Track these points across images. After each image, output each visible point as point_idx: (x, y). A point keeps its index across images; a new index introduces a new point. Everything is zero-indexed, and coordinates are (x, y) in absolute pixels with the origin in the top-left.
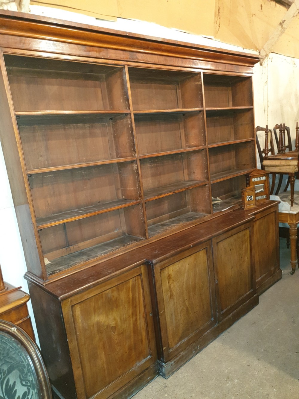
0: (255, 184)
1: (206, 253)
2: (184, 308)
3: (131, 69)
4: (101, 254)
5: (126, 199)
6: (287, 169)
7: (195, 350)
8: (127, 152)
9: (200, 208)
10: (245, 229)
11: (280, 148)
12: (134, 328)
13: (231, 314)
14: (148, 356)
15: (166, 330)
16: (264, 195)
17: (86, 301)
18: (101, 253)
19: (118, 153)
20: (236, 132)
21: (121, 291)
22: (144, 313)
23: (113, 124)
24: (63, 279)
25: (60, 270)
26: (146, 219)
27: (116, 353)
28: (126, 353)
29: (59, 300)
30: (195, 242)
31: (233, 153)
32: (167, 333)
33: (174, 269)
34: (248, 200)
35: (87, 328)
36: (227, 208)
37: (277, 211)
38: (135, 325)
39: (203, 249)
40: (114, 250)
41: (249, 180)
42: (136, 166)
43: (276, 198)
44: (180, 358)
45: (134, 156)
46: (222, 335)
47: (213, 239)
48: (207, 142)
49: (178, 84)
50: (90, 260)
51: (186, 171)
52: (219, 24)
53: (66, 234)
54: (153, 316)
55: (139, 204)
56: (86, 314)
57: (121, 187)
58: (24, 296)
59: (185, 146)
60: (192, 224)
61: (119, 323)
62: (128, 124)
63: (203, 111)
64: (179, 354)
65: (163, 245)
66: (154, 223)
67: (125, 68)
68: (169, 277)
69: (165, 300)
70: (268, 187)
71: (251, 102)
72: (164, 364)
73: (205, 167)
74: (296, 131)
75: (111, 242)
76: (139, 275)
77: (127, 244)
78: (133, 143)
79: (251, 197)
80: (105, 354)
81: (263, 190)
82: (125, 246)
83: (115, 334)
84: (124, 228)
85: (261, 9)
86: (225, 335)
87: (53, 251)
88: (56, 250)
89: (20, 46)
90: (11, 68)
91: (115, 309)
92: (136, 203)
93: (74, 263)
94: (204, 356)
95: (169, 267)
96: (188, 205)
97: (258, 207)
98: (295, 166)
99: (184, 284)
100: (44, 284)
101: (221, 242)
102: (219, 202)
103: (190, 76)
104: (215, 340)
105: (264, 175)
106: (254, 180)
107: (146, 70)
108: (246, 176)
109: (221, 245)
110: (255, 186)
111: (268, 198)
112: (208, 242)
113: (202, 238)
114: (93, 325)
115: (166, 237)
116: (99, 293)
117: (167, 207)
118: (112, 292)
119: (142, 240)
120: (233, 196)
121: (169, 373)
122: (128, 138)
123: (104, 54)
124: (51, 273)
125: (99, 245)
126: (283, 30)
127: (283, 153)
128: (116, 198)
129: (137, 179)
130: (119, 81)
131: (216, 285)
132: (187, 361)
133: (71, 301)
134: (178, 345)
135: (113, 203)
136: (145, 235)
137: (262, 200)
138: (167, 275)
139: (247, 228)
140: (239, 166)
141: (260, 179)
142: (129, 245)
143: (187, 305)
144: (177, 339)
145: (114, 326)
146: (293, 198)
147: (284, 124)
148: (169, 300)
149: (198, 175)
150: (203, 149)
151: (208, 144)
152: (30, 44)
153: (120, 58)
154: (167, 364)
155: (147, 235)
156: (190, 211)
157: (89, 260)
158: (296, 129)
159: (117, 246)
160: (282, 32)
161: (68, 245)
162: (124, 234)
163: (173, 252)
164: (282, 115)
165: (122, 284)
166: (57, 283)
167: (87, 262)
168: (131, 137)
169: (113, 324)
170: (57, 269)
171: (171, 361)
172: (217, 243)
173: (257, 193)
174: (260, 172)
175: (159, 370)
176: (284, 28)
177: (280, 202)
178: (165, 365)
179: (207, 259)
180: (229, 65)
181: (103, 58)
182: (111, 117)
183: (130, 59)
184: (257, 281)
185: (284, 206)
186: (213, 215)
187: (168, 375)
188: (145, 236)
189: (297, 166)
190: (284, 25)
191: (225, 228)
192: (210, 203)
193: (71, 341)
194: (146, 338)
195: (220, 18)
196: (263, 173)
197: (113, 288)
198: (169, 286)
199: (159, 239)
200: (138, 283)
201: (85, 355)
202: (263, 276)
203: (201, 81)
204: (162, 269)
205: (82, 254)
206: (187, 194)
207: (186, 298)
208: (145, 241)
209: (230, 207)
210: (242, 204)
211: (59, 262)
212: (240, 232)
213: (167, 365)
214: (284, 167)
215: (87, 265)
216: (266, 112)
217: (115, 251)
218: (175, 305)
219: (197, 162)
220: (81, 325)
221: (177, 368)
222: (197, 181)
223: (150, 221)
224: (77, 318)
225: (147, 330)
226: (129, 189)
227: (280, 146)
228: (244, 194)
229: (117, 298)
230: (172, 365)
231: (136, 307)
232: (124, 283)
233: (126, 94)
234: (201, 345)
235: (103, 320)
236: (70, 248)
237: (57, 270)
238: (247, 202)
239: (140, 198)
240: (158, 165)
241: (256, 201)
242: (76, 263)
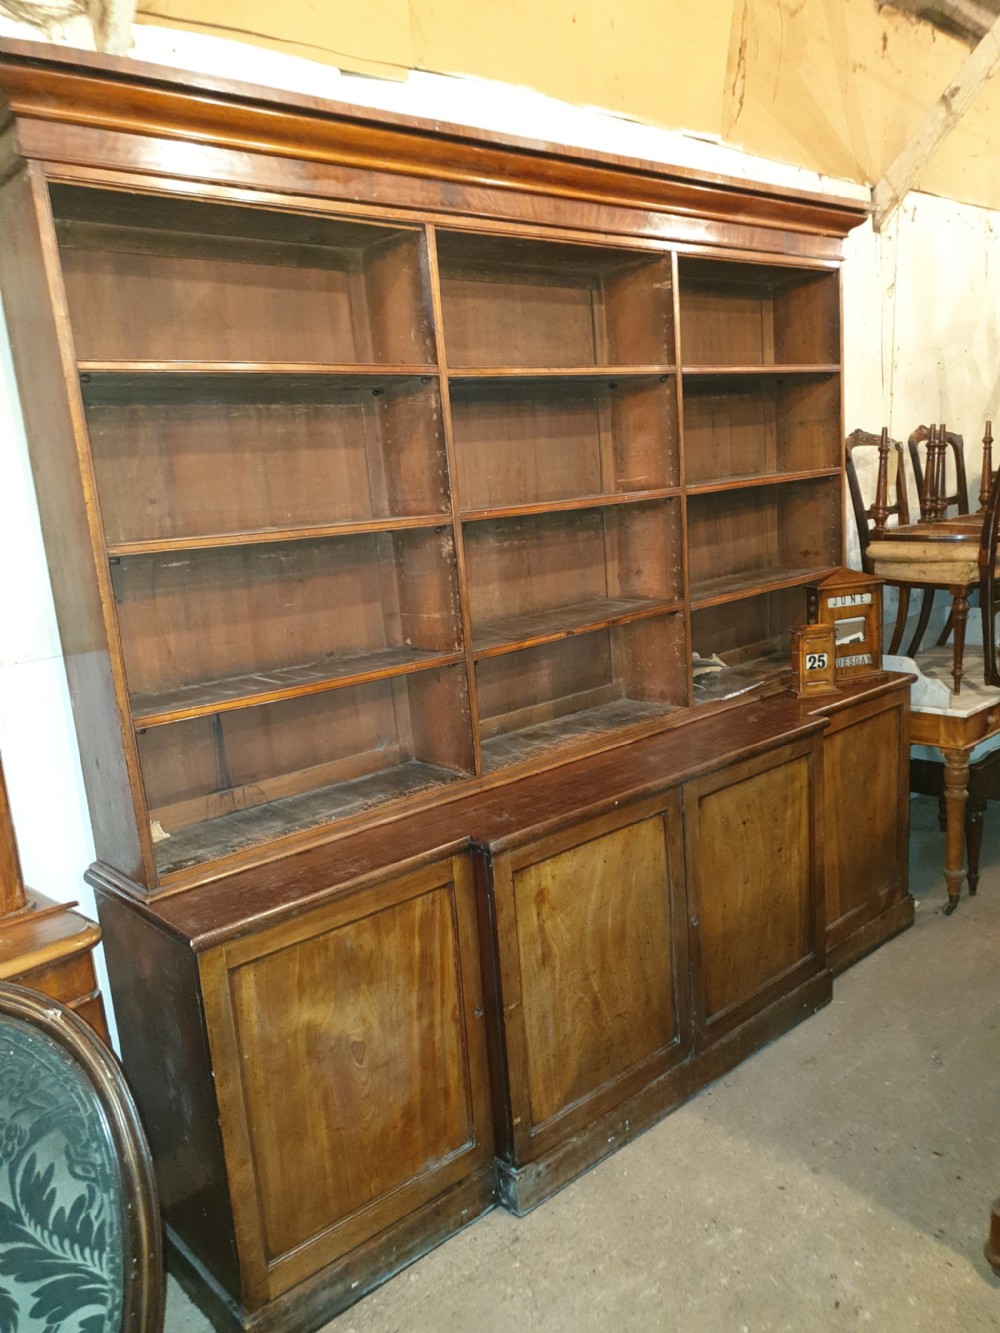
0: (836, 615)
1: (661, 827)
2: (587, 1000)
3: (445, 237)
4: (330, 816)
5: (415, 649)
6: (943, 571)
7: (617, 1134)
8: (423, 499)
9: (656, 685)
10: (796, 759)
11: (928, 503)
12: (423, 1050)
13: (738, 1029)
14: (467, 1142)
15: (526, 1062)
16: (866, 653)
17: (275, 956)
18: (328, 813)
19: (396, 501)
20: (783, 447)
21: (388, 932)
22: (455, 1007)
23: (382, 408)
24: (206, 888)
25: (198, 860)
26: (475, 714)
27: (365, 1126)
28: (395, 1127)
29: (191, 949)
30: (629, 792)
31: (770, 514)
32: (525, 1072)
33: (556, 872)
34: (811, 668)
35: (275, 1040)
36: (743, 691)
37: (905, 706)
38: (427, 1041)
39: (652, 814)
40: (370, 806)
41: (816, 604)
42: (451, 543)
43: (906, 665)
44: (567, 1156)
45: (446, 513)
46: (705, 1093)
47: (687, 787)
48: (683, 478)
49: (598, 288)
50: (292, 834)
51: (613, 567)
52: (742, 97)
53: (222, 753)
54: (486, 1017)
55: (454, 665)
56: (275, 998)
57: (403, 610)
58: (85, 928)
59: (613, 485)
60: (626, 735)
61: (377, 1032)
62: (431, 410)
63: (674, 375)
64: (563, 1143)
65: (526, 797)
66: (504, 730)
67: (425, 234)
68: (541, 896)
69: (523, 968)
70: (877, 628)
71: (835, 352)
72: (513, 1170)
73: (674, 556)
74: (983, 450)
75: (363, 782)
76: (444, 886)
77: (412, 790)
78: (443, 470)
79: (820, 657)
80: (328, 1127)
81: (860, 635)
82: (405, 795)
83: (362, 1066)
84: (408, 741)
85: (885, 47)
86: (717, 1094)
87: (178, 800)
88: (189, 798)
89: (100, 157)
90: (69, 222)
91: (364, 987)
92: (447, 661)
93: (243, 839)
94: (643, 1154)
95: (541, 864)
96: (617, 677)
97: (842, 692)
98: (972, 564)
99: (589, 922)
100: (146, 899)
101: (712, 797)
102: (718, 669)
103: (636, 264)
104: (682, 1104)
105: (867, 589)
106: (832, 603)
107: (495, 241)
108: (808, 589)
109: (713, 805)
110: (837, 622)
111: (877, 662)
112: (670, 792)
113: (650, 781)
114: (295, 1033)
115: (537, 775)
116: (318, 936)
117: (546, 679)
118: (359, 933)
119: (462, 778)
120: (765, 653)
121: (527, 1200)
122: (427, 453)
123: (360, 187)
124: (171, 866)
125: (324, 788)
126: (951, 118)
127: (937, 521)
128: (385, 642)
129: (451, 585)
130: (406, 271)
131: (693, 933)
132: (588, 1168)
133: (229, 954)
134: (561, 1114)
135: (374, 658)
136: (470, 764)
137: (858, 668)
138: (535, 891)
139: (802, 756)
140: (789, 558)
141: (853, 599)
142: (418, 791)
143: (596, 989)
144: (558, 1096)
145: (359, 1039)
146: (960, 668)
147: (943, 427)
148: (536, 971)
149: (651, 581)
150: (671, 499)
151: (688, 481)
152: (129, 151)
153: (413, 201)
154: (523, 1172)
155: (478, 763)
156: (620, 697)
157: (290, 831)
158: (984, 441)
159: (381, 796)
160: (947, 127)
161: (226, 786)
162: (405, 757)
163: (555, 819)
164: (942, 395)
165: (390, 911)
166: (186, 898)
167: (284, 837)
168: (438, 453)
169: (356, 1034)
170: (192, 853)
171: (538, 1164)
172: (701, 799)
173: (842, 646)
174: (854, 580)
175: (498, 1189)
176: (957, 114)
177: (915, 679)
178: (518, 1174)
179: (666, 848)
180: (765, 231)
181: (357, 198)
182: (376, 387)
183: (442, 204)
184: (830, 927)
185: (929, 690)
186: (697, 710)
187: (525, 1206)
188: (471, 767)
189: (977, 564)
190: (957, 103)
191: (729, 751)
192: (686, 673)
193: (225, 1075)
194: (462, 1084)
195: (743, 77)
196: (864, 583)
197: (362, 922)
198: (539, 925)
199: (515, 779)
200: (442, 911)
201: (268, 1126)
202: (849, 914)
203: (671, 279)
204: (519, 871)
205: (270, 813)
206: (615, 640)
207: (591, 968)
208: (471, 783)
209: (752, 687)
210: (791, 680)
211: (197, 836)
212: (780, 765)
213: (523, 1175)
214: (935, 567)
215: (283, 848)
216: (887, 385)
217: (373, 809)
218: (558, 987)
219: (649, 537)
220: (256, 1030)
221: (555, 1185)
222: (647, 598)
223: (492, 722)
224: (245, 1008)
225: (464, 1060)
226: (425, 616)
227: (928, 496)
228: (797, 649)
229: (372, 952)
230: (539, 1174)
231: (431, 985)
232: (397, 908)
233: (426, 314)
234: (635, 1120)
235: (327, 1020)
236: (233, 795)
237: (190, 859)
238: (806, 673)
239: (459, 645)
240: (523, 542)
241: (837, 671)
242: (251, 840)
